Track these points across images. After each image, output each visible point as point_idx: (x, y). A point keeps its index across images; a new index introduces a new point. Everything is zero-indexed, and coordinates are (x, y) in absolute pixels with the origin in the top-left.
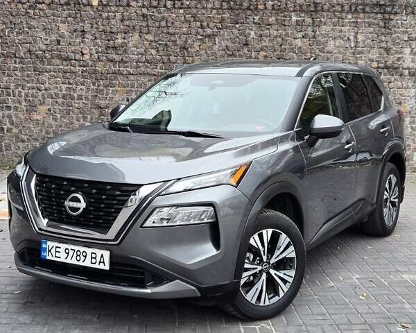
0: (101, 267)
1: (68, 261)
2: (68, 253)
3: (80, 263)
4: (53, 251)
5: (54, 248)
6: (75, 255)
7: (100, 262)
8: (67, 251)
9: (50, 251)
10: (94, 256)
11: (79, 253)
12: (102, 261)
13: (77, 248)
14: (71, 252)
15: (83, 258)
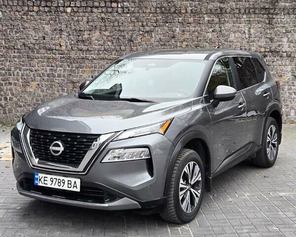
0: (75, 189)
1: (53, 186)
2: (52, 181)
3: (60, 188)
4: (42, 180)
5: (43, 178)
6: (57, 182)
7: (74, 186)
8: (52, 180)
9: (40, 180)
10: (70, 182)
11: (59, 181)
13: (58, 177)
14: (55, 180)
15: (62, 184)
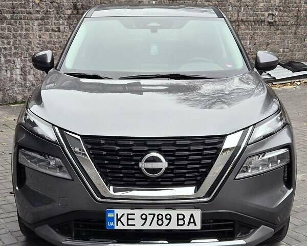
2: (146, 219)
3: (163, 227)
4: (124, 219)
5: (126, 215)
7: (190, 222)
8: (144, 217)
10: (181, 217)
11: (160, 217)
12: (192, 221)
15: (166, 222)
